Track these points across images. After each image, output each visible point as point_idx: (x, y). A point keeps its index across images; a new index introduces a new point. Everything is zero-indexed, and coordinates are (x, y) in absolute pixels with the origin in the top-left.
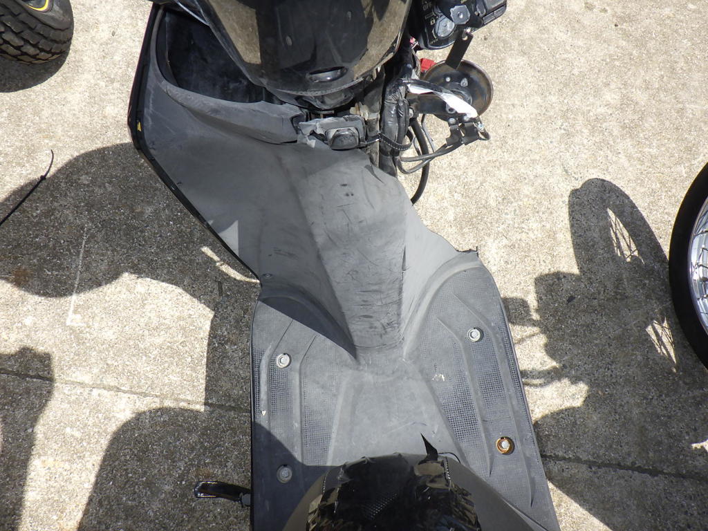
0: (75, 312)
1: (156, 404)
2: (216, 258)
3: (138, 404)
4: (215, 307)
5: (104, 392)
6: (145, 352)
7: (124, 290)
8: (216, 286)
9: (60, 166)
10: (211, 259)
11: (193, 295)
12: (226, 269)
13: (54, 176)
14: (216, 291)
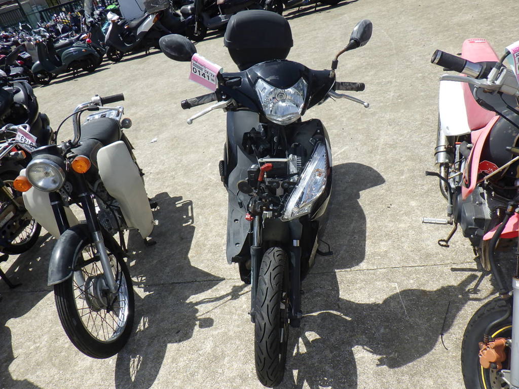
0: (395, 287)
1: (353, 269)
2: (344, 317)
3: (359, 268)
4: (339, 299)
5: (372, 268)
6: (362, 281)
7: (379, 298)
8: (341, 307)
9: (438, 343)
10: (346, 316)
11: (350, 302)
12: (339, 313)
13: (438, 337)
14: (340, 305)
